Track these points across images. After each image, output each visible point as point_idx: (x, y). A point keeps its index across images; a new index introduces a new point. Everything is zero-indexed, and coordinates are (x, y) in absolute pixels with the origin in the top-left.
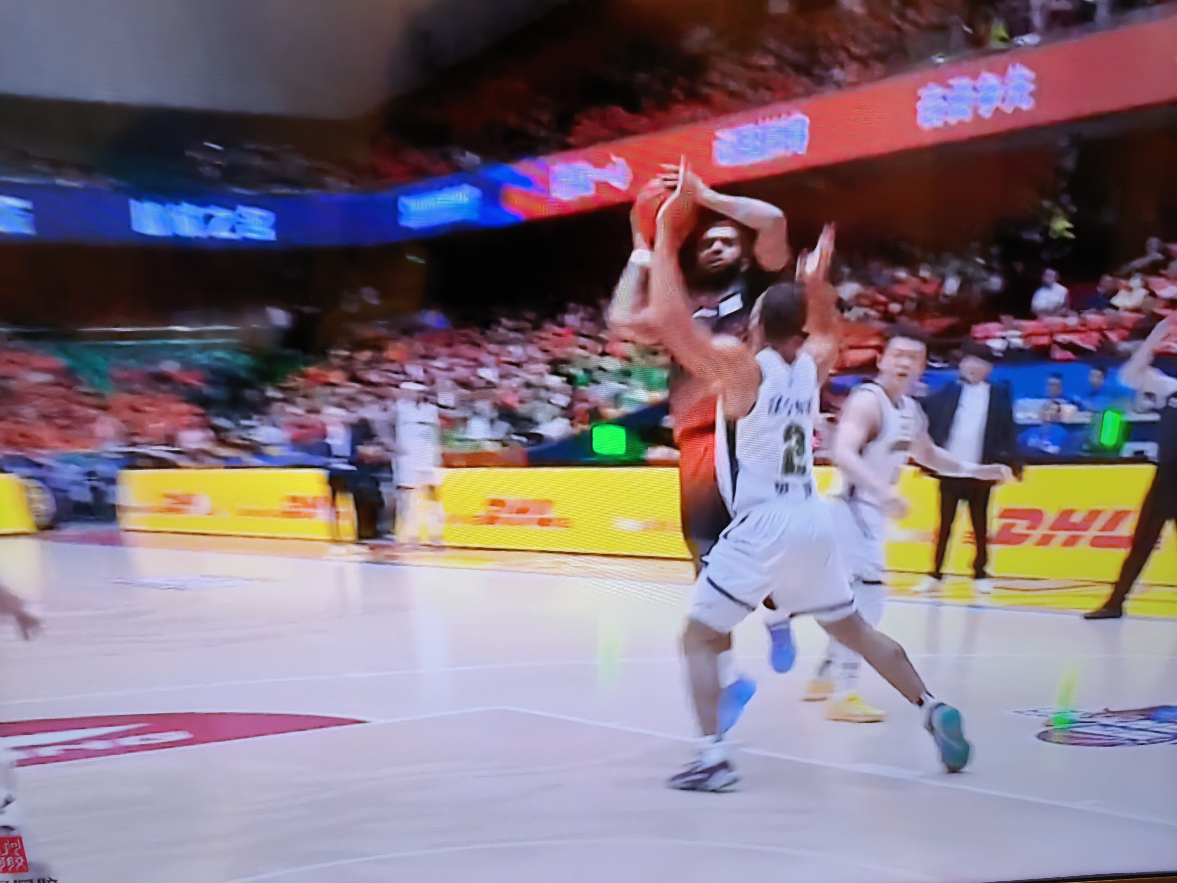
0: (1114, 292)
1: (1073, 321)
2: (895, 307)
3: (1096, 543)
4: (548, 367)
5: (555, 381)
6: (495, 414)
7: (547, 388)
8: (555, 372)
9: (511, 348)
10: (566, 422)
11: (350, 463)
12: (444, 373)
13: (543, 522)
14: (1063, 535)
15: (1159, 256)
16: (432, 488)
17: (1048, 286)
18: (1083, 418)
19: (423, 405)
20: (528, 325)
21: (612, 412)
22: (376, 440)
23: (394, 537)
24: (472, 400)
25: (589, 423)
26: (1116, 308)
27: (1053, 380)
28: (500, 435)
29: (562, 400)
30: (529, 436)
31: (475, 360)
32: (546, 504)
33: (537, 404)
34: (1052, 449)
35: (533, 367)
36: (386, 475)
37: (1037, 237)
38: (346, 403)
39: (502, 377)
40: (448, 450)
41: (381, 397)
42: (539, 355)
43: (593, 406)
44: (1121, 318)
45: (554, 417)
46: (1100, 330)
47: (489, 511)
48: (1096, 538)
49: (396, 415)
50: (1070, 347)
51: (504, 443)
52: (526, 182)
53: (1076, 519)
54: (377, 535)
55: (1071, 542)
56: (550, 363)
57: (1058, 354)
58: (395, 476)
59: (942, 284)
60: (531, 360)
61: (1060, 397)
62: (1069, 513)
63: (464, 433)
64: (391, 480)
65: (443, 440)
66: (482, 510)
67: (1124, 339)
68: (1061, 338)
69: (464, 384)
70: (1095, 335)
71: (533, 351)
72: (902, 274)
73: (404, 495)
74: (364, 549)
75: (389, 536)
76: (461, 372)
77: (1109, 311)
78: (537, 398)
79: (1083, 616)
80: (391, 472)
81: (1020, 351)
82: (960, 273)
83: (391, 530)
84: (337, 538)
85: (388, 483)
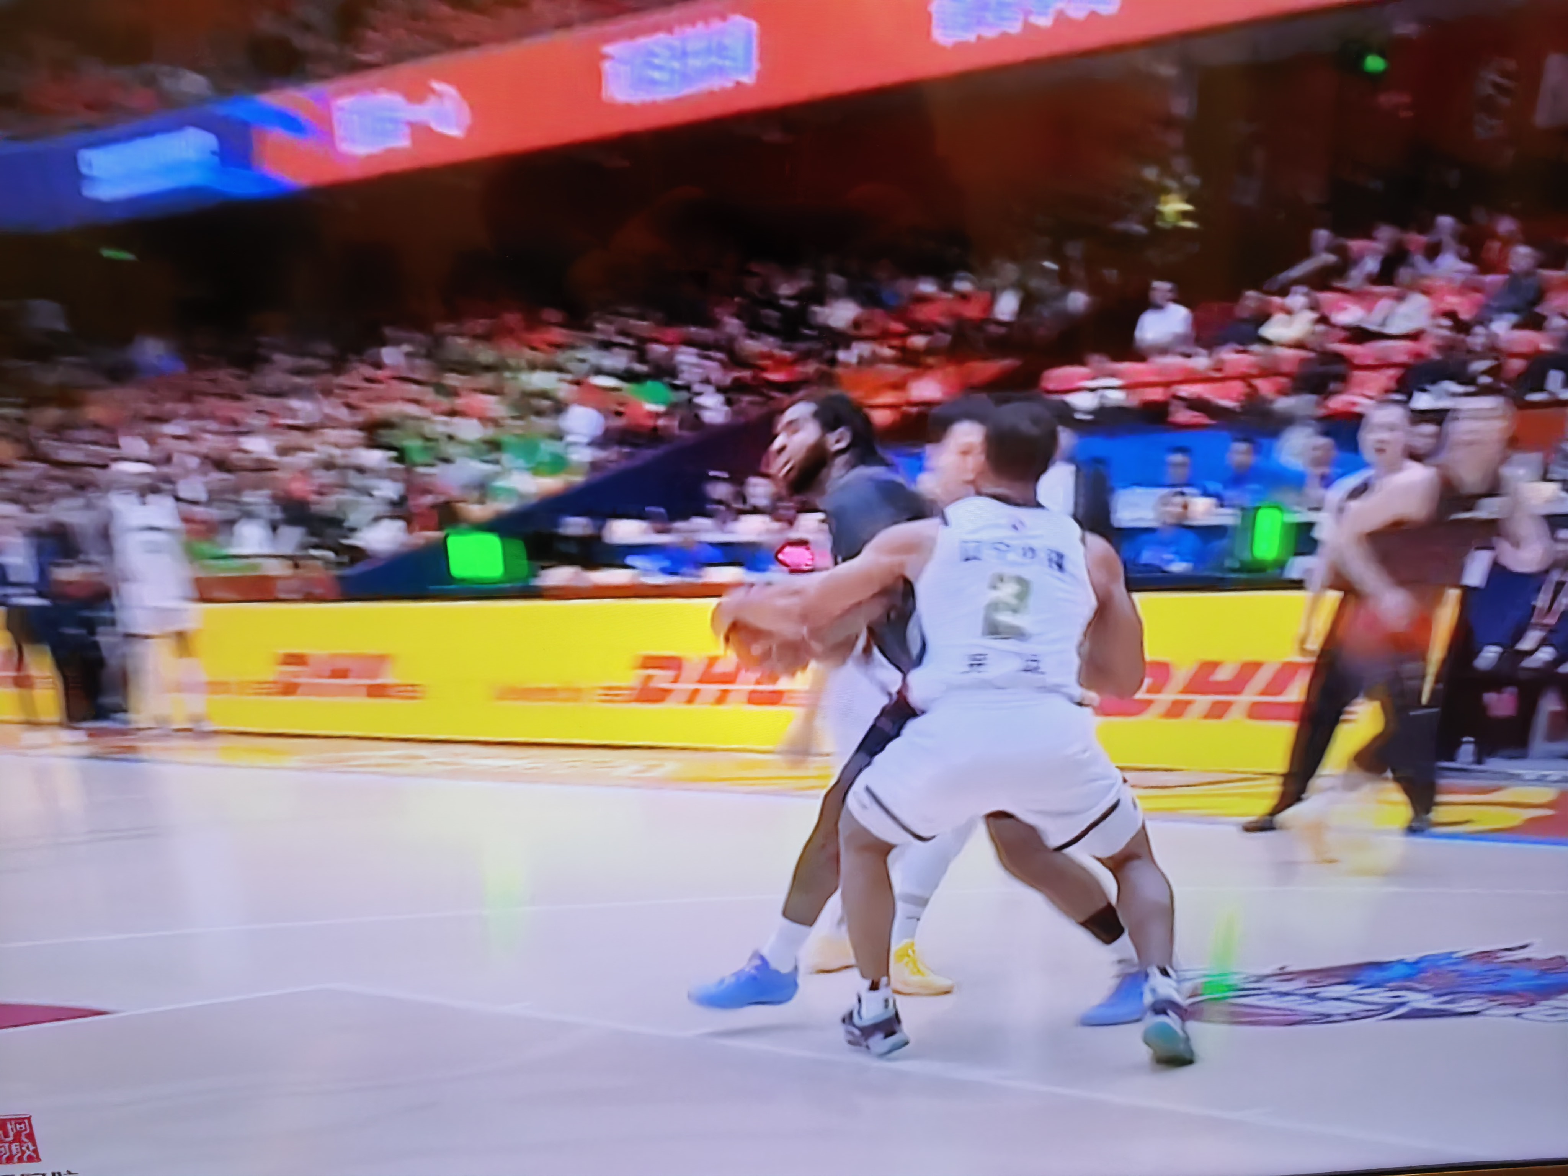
0: (1264, 317)
1: (1201, 362)
2: (919, 341)
3: (1258, 712)
4: (359, 434)
5: (375, 457)
6: (278, 515)
7: (361, 470)
8: (373, 444)
9: (295, 403)
10: (400, 524)
11: (40, 595)
12: (185, 445)
13: (377, 691)
14: (1203, 701)
15: (1330, 258)
16: (181, 636)
17: (1158, 307)
18: (1226, 517)
19: (151, 498)
20: (322, 365)
21: (476, 511)
22: (82, 557)
23: (131, 716)
24: (237, 490)
25: (440, 528)
26: (1267, 342)
27: (1178, 458)
28: (288, 549)
29: (389, 490)
30: (339, 550)
31: (235, 422)
32: (380, 661)
33: (347, 496)
34: (1178, 567)
35: (332, 434)
36: (105, 614)
37: (1139, 228)
38: (24, 496)
39: (283, 451)
40: (202, 574)
41: (81, 487)
42: (343, 414)
43: (442, 499)
44: (1276, 358)
45: (377, 519)
46: (1244, 378)
47: (282, 673)
48: (1255, 704)
49: (110, 514)
50: (1197, 404)
51: (295, 561)
52: (290, 123)
53: (1223, 675)
54: (101, 713)
55: (1218, 712)
56: (361, 427)
57: (1183, 416)
58: (120, 615)
59: (991, 303)
60: (330, 423)
61: (1188, 484)
62: (1212, 666)
63: (229, 544)
64: (113, 623)
65: (192, 555)
66: (271, 672)
67: (1283, 392)
68: (1185, 391)
69: (221, 464)
70: (1238, 387)
71: (333, 408)
72: (927, 287)
73: (139, 647)
74: (79, 736)
75: (120, 716)
76: (212, 443)
77: (1257, 348)
78: (345, 486)
79: (1241, 827)
80: (112, 609)
81: (1119, 411)
82: (1019, 286)
83: (124, 706)
84: (33, 719)
85: (109, 629)
